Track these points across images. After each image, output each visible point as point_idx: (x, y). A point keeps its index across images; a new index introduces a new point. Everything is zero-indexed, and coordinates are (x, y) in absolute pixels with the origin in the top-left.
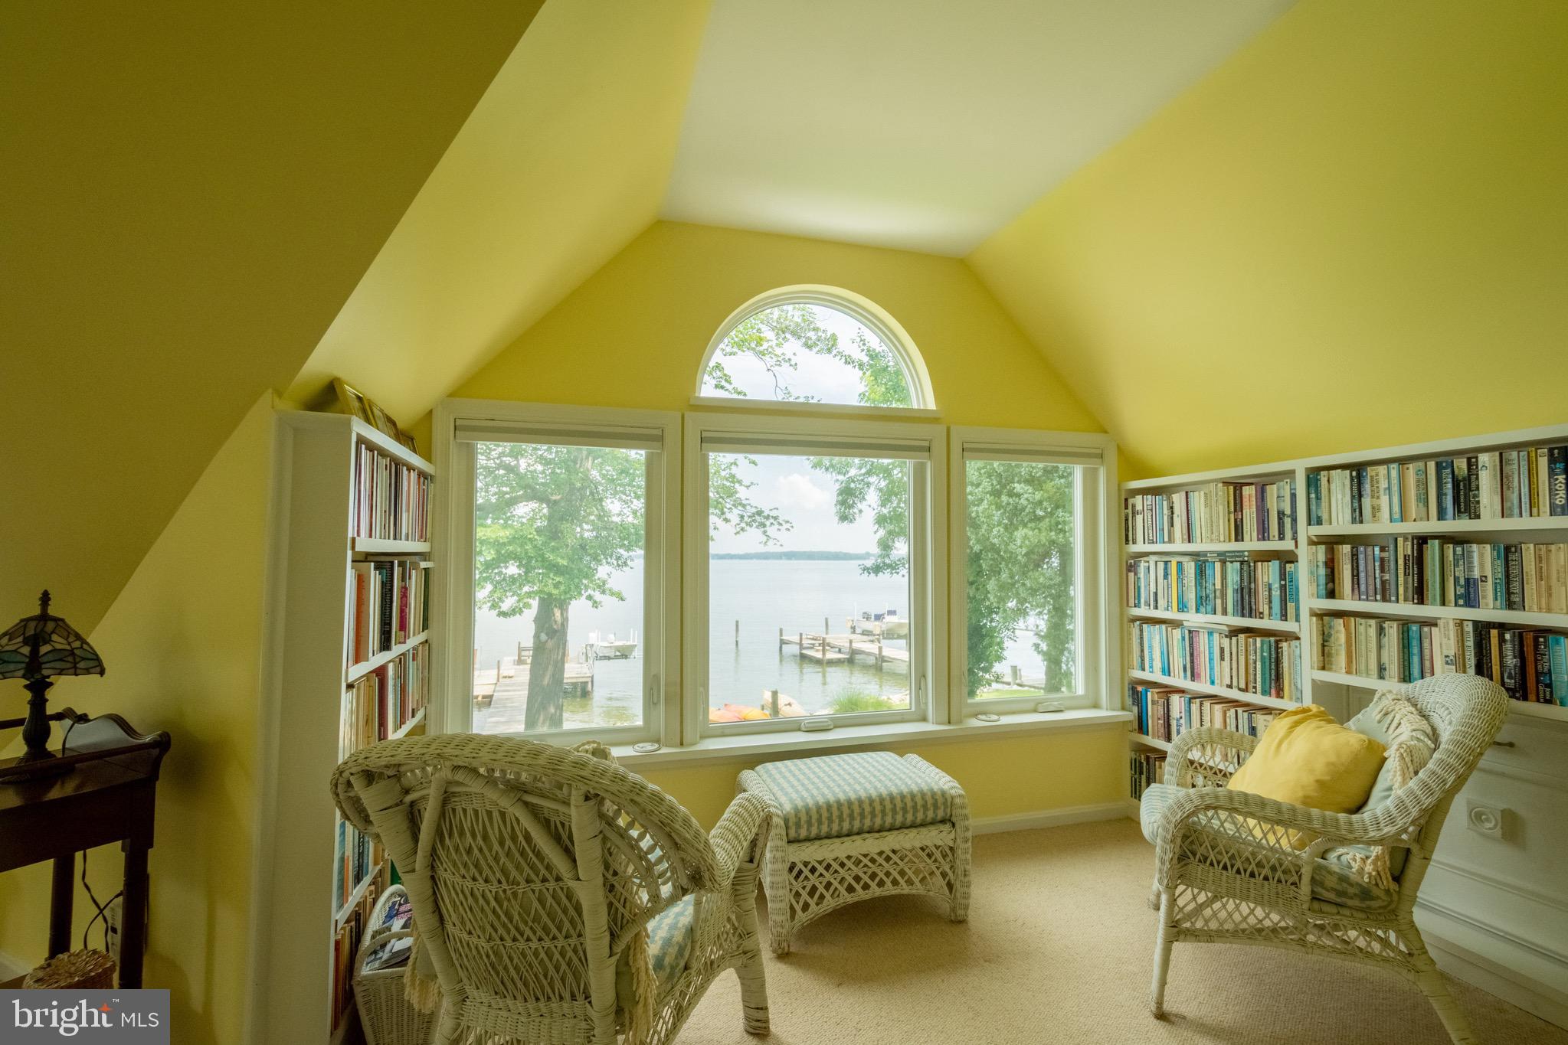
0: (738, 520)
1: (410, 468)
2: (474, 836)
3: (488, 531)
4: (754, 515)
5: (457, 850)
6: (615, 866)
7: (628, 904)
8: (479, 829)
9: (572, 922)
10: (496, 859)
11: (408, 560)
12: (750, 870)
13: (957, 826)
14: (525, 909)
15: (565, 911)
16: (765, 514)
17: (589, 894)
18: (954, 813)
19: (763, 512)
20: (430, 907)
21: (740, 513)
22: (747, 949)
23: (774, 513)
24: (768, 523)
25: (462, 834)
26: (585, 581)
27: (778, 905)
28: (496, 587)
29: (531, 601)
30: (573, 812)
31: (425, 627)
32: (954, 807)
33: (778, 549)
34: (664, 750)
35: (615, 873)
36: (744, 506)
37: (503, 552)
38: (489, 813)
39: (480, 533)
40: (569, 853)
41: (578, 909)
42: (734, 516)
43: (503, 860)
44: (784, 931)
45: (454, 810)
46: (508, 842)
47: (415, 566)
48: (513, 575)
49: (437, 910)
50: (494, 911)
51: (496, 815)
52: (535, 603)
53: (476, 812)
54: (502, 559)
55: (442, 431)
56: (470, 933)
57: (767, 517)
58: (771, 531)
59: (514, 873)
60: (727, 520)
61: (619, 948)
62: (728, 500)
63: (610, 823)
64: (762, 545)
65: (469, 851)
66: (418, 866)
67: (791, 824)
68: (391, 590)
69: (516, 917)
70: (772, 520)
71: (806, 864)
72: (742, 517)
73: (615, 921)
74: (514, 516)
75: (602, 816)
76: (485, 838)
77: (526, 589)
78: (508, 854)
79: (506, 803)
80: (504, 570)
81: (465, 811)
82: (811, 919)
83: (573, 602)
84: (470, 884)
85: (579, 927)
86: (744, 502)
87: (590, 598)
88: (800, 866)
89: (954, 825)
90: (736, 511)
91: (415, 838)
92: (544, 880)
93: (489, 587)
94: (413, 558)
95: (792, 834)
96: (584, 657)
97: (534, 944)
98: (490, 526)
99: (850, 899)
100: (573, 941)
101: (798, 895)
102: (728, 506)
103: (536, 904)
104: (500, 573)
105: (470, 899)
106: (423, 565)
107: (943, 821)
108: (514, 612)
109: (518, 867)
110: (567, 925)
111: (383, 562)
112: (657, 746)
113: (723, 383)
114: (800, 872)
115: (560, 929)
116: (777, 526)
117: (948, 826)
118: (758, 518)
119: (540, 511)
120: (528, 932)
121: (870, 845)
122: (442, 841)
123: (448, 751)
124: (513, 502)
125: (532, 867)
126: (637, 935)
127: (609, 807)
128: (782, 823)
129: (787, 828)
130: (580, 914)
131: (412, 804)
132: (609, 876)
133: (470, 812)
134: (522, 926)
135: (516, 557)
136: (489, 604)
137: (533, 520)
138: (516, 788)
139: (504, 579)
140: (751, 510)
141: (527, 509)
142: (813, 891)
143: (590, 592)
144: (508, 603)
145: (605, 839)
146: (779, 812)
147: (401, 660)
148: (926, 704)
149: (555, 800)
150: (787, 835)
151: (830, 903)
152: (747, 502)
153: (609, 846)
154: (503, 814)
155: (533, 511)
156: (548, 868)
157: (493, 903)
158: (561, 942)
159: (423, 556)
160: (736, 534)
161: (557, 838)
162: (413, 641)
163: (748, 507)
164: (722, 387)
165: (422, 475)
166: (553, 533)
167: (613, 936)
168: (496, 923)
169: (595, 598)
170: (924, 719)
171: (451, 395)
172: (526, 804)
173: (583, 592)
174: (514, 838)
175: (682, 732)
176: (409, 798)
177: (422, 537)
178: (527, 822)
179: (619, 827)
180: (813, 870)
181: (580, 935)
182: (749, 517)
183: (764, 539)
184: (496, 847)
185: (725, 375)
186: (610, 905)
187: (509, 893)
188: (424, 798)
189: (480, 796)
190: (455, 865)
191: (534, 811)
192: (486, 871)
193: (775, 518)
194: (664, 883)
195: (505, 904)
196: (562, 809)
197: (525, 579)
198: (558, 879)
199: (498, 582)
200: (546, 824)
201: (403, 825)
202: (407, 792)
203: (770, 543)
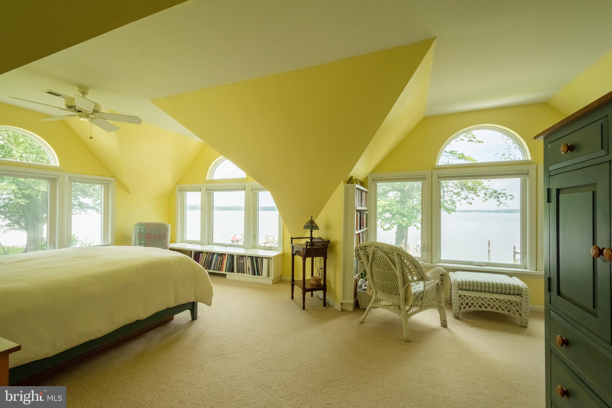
0: (484, 195)
1: (364, 191)
2: (378, 261)
3: (381, 202)
4: (492, 193)
5: (375, 263)
6: (404, 270)
7: (407, 279)
8: (379, 259)
9: (396, 279)
10: (382, 265)
11: (364, 211)
12: (441, 287)
13: (523, 297)
14: (387, 276)
15: (395, 277)
16: (499, 192)
17: (399, 274)
18: (522, 293)
19: (497, 191)
20: (371, 274)
21: (485, 192)
22: (441, 306)
23: (503, 192)
24: (500, 196)
25: (376, 261)
26: (413, 220)
27: (455, 304)
28: (382, 221)
29: (394, 226)
30: (395, 257)
31: (367, 227)
32: (522, 291)
33: (506, 208)
34: (426, 264)
35: (404, 272)
36: (487, 189)
37: (385, 209)
38: (381, 257)
39: (379, 203)
40: (395, 266)
41: (397, 277)
42: (481, 194)
43: (383, 266)
44: (457, 312)
45: (375, 256)
46: (384, 262)
47: (365, 213)
48: (388, 217)
49: (372, 275)
50: (382, 275)
51: (382, 257)
52: (396, 227)
53: (379, 256)
54: (385, 211)
55: (369, 181)
56: (378, 279)
57: (500, 194)
58: (502, 200)
59: (385, 268)
60: (478, 196)
61: (405, 286)
62: (479, 187)
63: (403, 261)
64: (497, 206)
65: (377, 264)
66: (369, 266)
67: (460, 284)
68: (361, 217)
69: (386, 277)
70: (502, 195)
71: (465, 296)
72: (486, 194)
73: (404, 281)
74: (388, 197)
75: (401, 259)
76: (380, 261)
77: (392, 222)
78: (384, 265)
79: (384, 255)
80: (385, 215)
81: (377, 256)
82: (466, 311)
83: (409, 228)
84: (378, 270)
85: (397, 281)
86: (487, 187)
87: (415, 226)
88: (463, 296)
89: (522, 297)
90: (482, 192)
91: (368, 261)
92: (391, 271)
93: (380, 221)
94: (365, 211)
95: (460, 287)
96: (415, 250)
97: (389, 283)
98: (380, 201)
99: (480, 309)
100: (396, 283)
101: (462, 304)
102: (479, 189)
103: (389, 275)
104: (384, 216)
105: (378, 273)
106: (366, 212)
107: (518, 295)
108: (388, 229)
109: (386, 267)
110: (395, 280)
111: (360, 211)
112: (424, 262)
113: (472, 139)
114: (463, 298)
115: (394, 281)
116: (505, 198)
117: (519, 296)
118: (494, 194)
119: (398, 194)
120: (388, 280)
121: (488, 296)
122: (373, 262)
123: (374, 244)
124: (388, 191)
125: (389, 268)
126: (409, 285)
127: (402, 258)
128: (458, 284)
129: (459, 285)
130: (397, 279)
131: (368, 255)
132: (403, 272)
133: (378, 257)
134: (387, 279)
135: (388, 211)
136: (380, 226)
137: (395, 197)
138: (386, 253)
139: (385, 219)
140: (490, 191)
141: (393, 194)
142: (467, 304)
143: (415, 223)
144: (386, 226)
145: (402, 264)
146: (457, 281)
147: (362, 232)
148: (527, 263)
149: (393, 255)
150: (459, 287)
151: (472, 309)
152: (489, 187)
153: (403, 266)
154: (383, 257)
155: (395, 194)
156: (391, 268)
157: (382, 274)
158: (394, 283)
159: (366, 210)
160: (483, 201)
161: (393, 263)
162: (365, 229)
163: (489, 190)
164: (472, 141)
165: (366, 192)
166: (402, 202)
167: (404, 284)
168: (382, 278)
169: (417, 226)
170: (526, 268)
171: (371, 173)
172: (387, 255)
173: (413, 223)
174: (385, 262)
175: (432, 260)
176: (368, 253)
177: (366, 206)
178: (387, 259)
179: (404, 262)
180: (467, 298)
181: (398, 283)
182: (490, 194)
183: (498, 203)
184: (382, 263)
185: (473, 136)
186: (403, 278)
187: (384, 272)
188: (370, 253)
189: (380, 254)
190: (375, 266)
191: (389, 257)
192: (380, 268)
193: (504, 194)
194: (415, 276)
195: (384, 274)
196: (393, 257)
197: (392, 219)
198: (393, 271)
199: (383, 220)
200: (391, 260)
201: (366, 258)
202: (367, 253)
203: (501, 205)
